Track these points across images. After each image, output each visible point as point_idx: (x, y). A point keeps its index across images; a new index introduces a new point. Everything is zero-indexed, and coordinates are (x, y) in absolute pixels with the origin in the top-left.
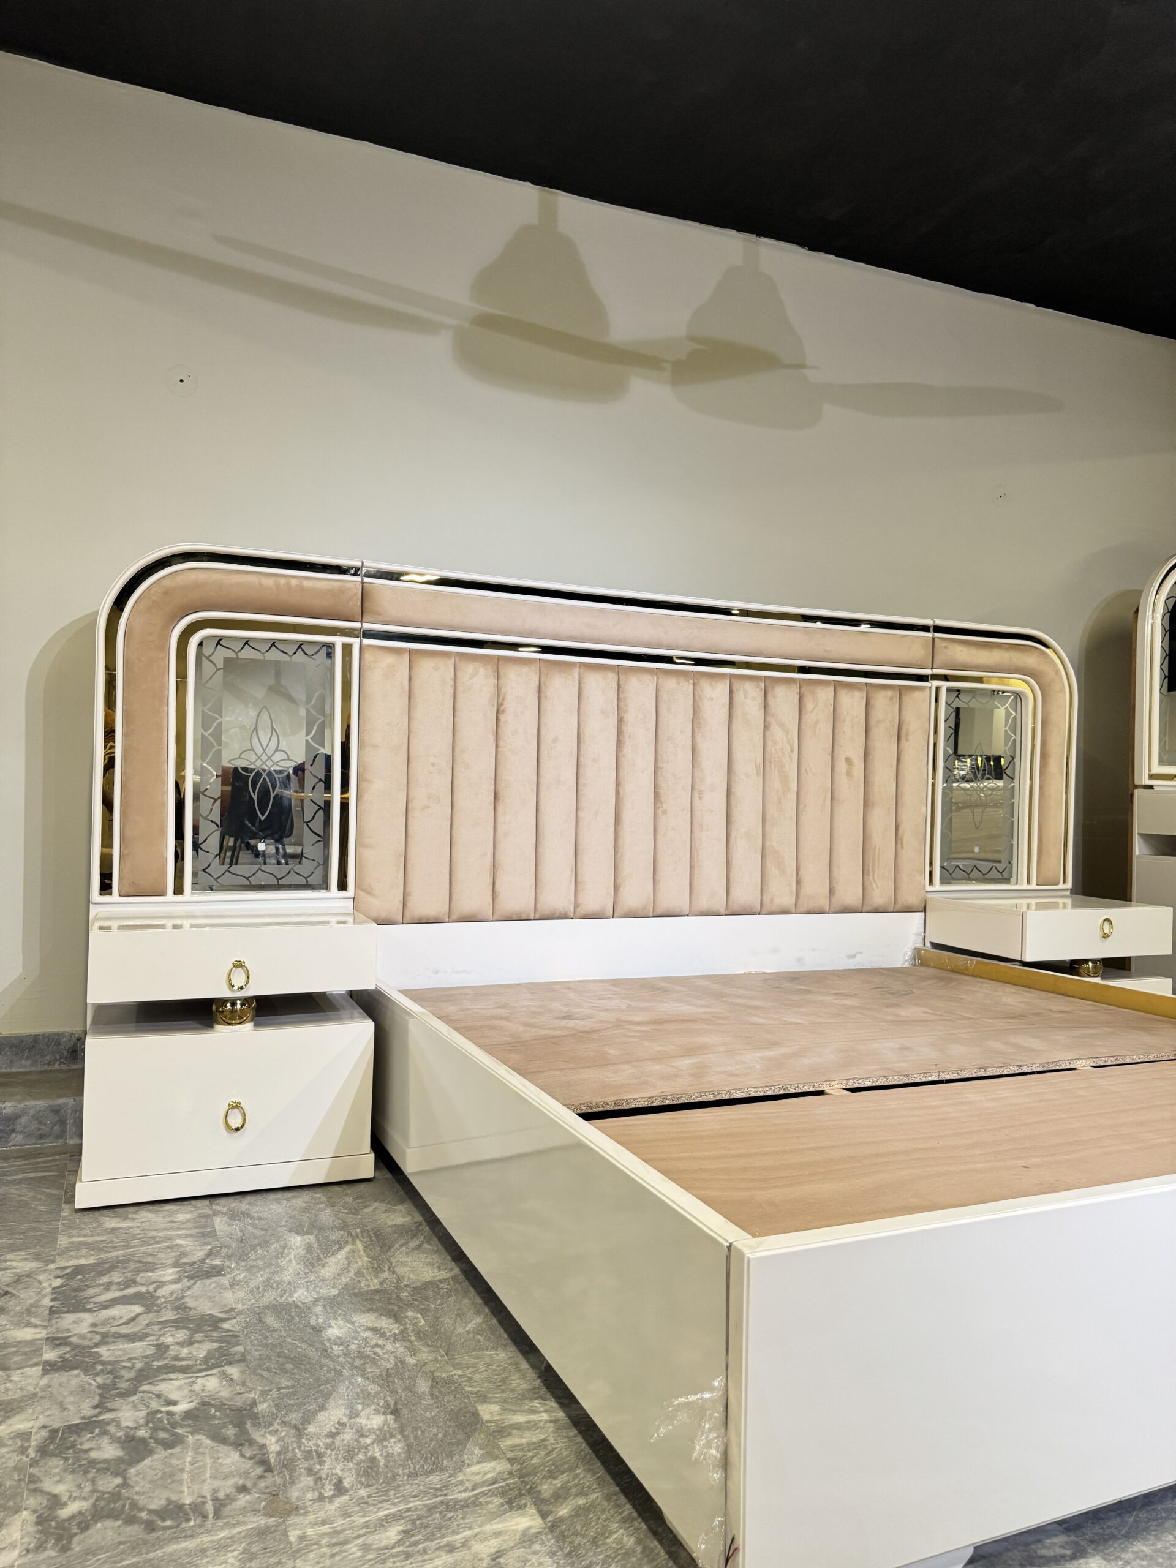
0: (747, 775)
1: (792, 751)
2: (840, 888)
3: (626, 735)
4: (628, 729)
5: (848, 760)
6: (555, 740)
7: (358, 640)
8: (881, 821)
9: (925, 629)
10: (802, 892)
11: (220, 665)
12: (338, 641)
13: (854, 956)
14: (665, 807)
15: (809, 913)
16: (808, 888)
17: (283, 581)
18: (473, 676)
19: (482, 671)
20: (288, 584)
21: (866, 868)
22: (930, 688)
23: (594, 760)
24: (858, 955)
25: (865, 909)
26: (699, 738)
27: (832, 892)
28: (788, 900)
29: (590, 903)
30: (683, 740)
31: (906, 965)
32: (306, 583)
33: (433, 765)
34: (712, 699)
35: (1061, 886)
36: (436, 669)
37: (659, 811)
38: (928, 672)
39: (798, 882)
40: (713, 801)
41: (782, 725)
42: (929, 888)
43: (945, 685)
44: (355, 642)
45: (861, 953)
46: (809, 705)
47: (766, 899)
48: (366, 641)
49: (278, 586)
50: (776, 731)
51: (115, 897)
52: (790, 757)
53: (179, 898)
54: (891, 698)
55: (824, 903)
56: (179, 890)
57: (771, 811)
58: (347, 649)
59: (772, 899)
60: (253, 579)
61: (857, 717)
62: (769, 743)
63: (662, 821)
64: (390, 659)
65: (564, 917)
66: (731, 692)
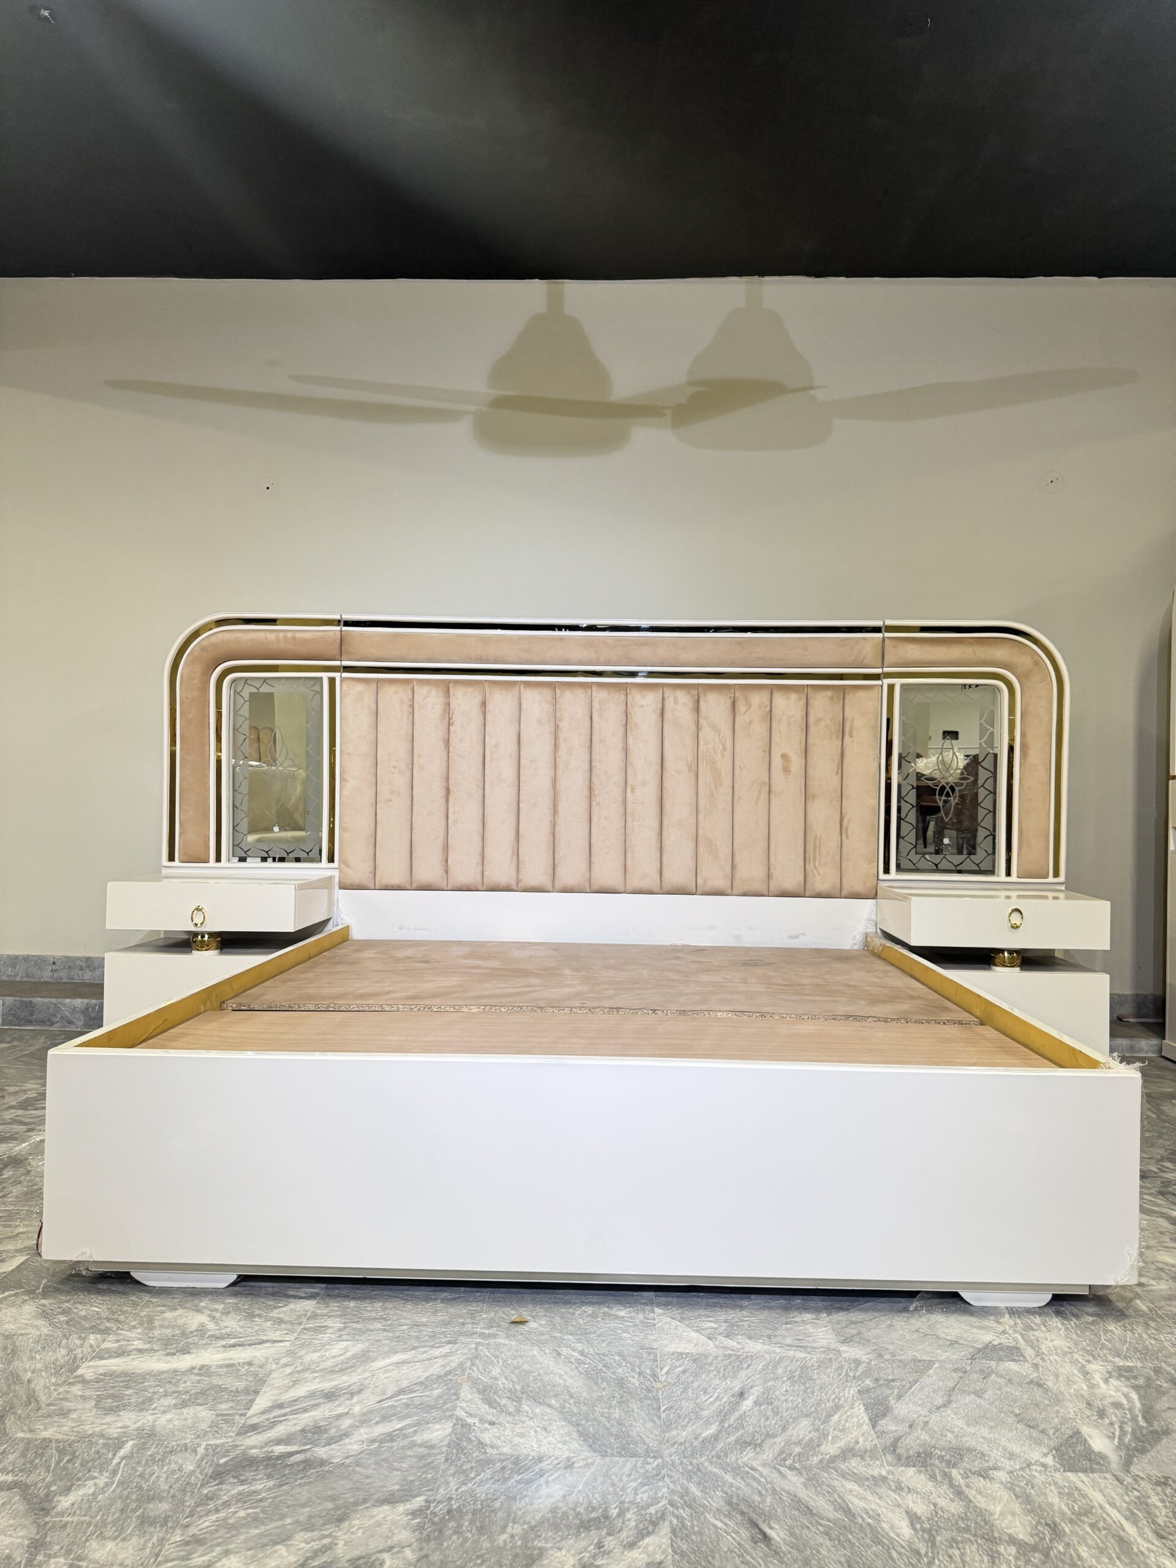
0: (678, 772)
1: (724, 749)
2: (776, 873)
3: (561, 739)
4: (562, 735)
5: (784, 757)
6: (497, 745)
7: (339, 674)
8: (822, 813)
9: (877, 630)
10: (737, 876)
11: (247, 697)
12: (325, 676)
13: (796, 937)
14: (598, 800)
15: (745, 895)
16: (742, 872)
17: (281, 635)
18: (426, 697)
19: (434, 692)
20: (285, 637)
21: (807, 856)
22: (882, 686)
23: (532, 761)
24: (801, 936)
25: (807, 894)
26: (630, 740)
27: (769, 876)
28: (720, 883)
29: (530, 880)
30: (616, 742)
31: (856, 947)
32: (298, 635)
33: (394, 767)
34: (642, 706)
35: (1051, 879)
36: (396, 693)
37: (594, 804)
38: (879, 671)
39: (733, 867)
40: (644, 795)
41: (713, 727)
42: (882, 876)
43: (898, 682)
44: (337, 675)
45: (804, 934)
46: (741, 707)
47: (700, 881)
48: (345, 675)
49: (278, 640)
50: (707, 733)
51: (177, 863)
52: (723, 756)
53: (218, 865)
54: (832, 698)
55: (759, 886)
56: (218, 859)
57: (702, 802)
58: (332, 681)
59: (705, 882)
60: (262, 635)
61: (793, 716)
62: (701, 743)
63: (596, 810)
64: (359, 687)
65: (508, 889)
66: (663, 699)
